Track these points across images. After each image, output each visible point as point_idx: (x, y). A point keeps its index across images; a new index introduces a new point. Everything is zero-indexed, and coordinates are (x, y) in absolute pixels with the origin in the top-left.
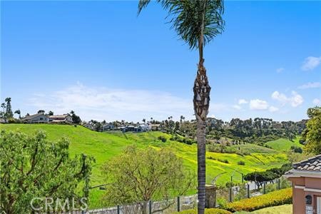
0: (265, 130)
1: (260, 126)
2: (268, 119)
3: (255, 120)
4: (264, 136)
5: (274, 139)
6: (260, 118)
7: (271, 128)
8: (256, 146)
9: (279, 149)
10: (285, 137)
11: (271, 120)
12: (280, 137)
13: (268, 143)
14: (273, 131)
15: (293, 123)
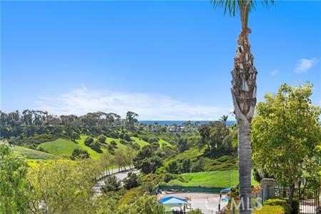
0: (38, 127)
1: (31, 120)
2: (41, 112)
3: (24, 113)
4: (36, 136)
5: (50, 139)
6: (31, 110)
7: (46, 124)
8: (27, 149)
9: (58, 154)
10: (64, 137)
11: (46, 113)
12: (60, 136)
13: (43, 145)
14: (49, 128)
15: (76, 117)
